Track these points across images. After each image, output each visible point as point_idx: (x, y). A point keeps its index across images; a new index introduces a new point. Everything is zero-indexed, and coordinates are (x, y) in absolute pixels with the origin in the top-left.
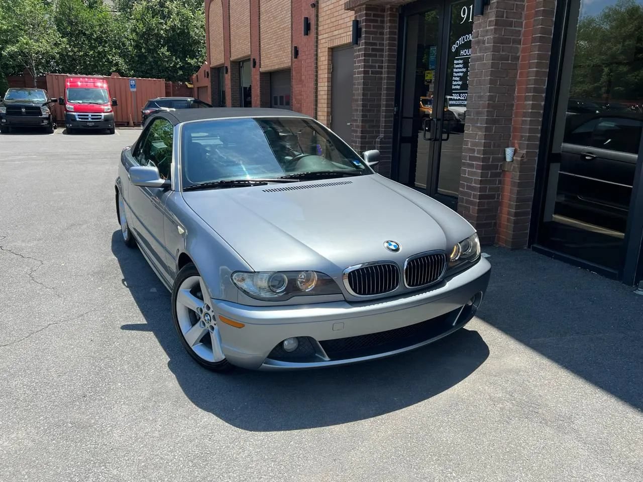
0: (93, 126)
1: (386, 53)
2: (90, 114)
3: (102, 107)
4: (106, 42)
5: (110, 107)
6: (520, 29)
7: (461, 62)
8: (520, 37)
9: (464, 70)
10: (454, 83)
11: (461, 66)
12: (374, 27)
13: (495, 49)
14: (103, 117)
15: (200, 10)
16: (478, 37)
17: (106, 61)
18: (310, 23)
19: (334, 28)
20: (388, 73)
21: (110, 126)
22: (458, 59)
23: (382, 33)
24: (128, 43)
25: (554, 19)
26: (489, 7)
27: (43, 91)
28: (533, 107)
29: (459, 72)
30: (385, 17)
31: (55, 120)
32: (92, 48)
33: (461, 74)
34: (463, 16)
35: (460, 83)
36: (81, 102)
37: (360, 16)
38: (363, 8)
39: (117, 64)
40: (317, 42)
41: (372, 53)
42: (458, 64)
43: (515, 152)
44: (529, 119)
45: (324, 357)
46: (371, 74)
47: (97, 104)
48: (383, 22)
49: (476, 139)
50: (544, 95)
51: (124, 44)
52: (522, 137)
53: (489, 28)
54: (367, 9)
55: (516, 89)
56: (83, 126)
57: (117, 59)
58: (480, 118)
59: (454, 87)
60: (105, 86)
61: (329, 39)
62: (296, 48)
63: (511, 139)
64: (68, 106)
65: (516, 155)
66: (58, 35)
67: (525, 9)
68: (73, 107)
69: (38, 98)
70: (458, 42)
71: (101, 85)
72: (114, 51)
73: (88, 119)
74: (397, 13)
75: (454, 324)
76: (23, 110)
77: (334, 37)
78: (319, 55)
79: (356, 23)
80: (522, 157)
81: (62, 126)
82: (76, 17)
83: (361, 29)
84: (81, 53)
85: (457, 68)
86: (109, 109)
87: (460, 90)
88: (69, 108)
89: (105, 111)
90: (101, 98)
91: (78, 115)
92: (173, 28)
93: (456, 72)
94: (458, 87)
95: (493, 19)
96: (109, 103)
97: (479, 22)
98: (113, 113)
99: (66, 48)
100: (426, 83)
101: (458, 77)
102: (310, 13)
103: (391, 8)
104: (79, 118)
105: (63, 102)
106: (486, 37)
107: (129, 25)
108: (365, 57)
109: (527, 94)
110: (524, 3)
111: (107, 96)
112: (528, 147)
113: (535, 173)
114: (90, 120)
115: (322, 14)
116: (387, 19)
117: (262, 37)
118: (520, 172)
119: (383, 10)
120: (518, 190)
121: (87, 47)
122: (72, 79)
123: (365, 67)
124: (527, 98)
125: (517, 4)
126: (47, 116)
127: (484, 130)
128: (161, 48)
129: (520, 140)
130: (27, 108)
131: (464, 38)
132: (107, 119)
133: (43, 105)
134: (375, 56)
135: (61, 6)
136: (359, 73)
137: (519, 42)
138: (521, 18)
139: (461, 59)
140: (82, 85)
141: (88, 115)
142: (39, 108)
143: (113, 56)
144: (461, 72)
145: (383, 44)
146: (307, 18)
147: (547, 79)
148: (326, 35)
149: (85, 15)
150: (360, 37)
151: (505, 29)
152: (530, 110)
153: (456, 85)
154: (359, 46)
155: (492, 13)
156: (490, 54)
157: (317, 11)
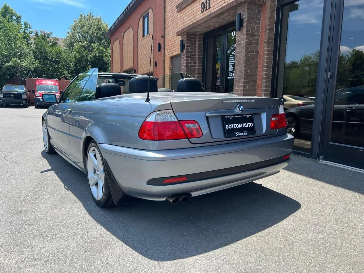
1: (197, 56)
4: (59, 63)
5: (59, 95)
6: (259, 38)
7: (233, 57)
8: (259, 42)
10: (230, 68)
11: (233, 59)
12: (191, 43)
13: (247, 47)
15: (109, 48)
16: (238, 42)
17: (58, 72)
18: (161, 46)
19: (172, 47)
22: (231, 57)
23: (195, 47)
24: (70, 63)
25: (274, 33)
26: (243, 27)
27: (24, 87)
28: (266, 74)
29: (232, 63)
30: (197, 38)
31: (29, 102)
32: (51, 66)
33: (233, 64)
34: (233, 36)
35: (233, 68)
36: (43, 92)
37: (184, 38)
38: (185, 34)
39: (64, 74)
40: (164, 55)
41: (190, 56)
44: (265, 81)
46: (190, 66)
48: (195, 41)
49: (239, 92)
50: (271, 69)
51: (68, 64)
52: (262, 90)
53: (244, 37)
54: (187, 34)
55: (258, 67)
56: (44, 104)
57: (65, 71)
58: (240, 81)
59: (230, 70)
60: (57, 84)
61: (170, 52)
62: (156, 62)
63: (257, 92)
67: (261, 29)
68: (39, 94)
69: (21, 89)
70: (231, 48)
72: (63, 67)
74: (203, 37)
76: (12, 95)
77: (173, 51)
78: (166, 61)
79: (182, 42)
81: (33, 105)
82: (44, 50)
83: (184, 44)
84: (46, 68)
85: (231, 61)
86: (58, 95)
87: (232, 71)
88: (37, 95)
90: (55, 90)
92: (95, 56)
93: (231, 63)
95: (245, 32)
96: (59, 93)
97: (239, 35)
99: (38, 65)
100: (216, 70)
101: (231, 65)
102: (161, 41)
103: (199, 34)
105: (34, 92)
106: (243, 41)
107: (72, 55)
108: (186, 58)
109: (263, 69)
110: (260, 26)
111: (58, 89)
112: (265, 95)
115: (167, 41)
116: (197, 40)
117: (139, 58)
119: (196, 36)
121: (49, 65)
122: (39, 80)
123: (187, 63)
124: (263, 71)
125: (256, 26)
126: (25, 99)
127: (243, 87)
128: (88, 66)
130: (14, 94)
131: (234, 46)
133: (23, 93)
134: (192, 58)
135: (36, 45)
136: (184, 66)
137: (259, 44)
138: (258, 32)
140: (45, 84)
142: (21, 94)
143: (62, 70)
144: (233, 62)
145: (196, 52)
146: (160, 43)
147: (272, 61)
148: (169, 51)
149: (49, 49)
150: (184, 48)
151: (251, 38)
152: (265, 77)
153: (231, 69)
154: (184, 53)
155: (244, 30)
156: (244, 50)
157: (165, 40)
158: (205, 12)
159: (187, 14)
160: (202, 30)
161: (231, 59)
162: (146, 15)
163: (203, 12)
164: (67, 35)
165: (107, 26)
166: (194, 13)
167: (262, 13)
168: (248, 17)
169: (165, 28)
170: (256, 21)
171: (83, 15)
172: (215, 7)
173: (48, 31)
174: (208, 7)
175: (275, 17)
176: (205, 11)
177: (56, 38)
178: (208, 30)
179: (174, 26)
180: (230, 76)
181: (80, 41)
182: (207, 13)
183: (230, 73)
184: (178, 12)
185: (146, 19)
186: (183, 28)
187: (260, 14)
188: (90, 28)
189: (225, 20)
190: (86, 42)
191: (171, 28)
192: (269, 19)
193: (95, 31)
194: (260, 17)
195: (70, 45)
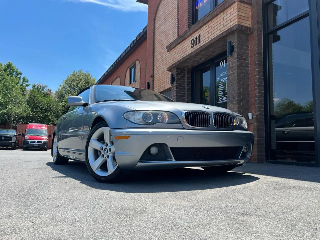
0: (37, 146)
1: (186, 88)
2: (36, 141)
3: (43, 137)
4: (49, 111)
6: (248, 62)
8: (249, 65)
9: (224, 87)
11: (222, 86)
12: (180, 77)
13: (238, 69)
14: (42, 142)
16: (230, 66)
17: (48, 119)
18: (150, 85)
19: (161, 84)
20: (187, 96)
21: (45, 146)
22: (220, 83)
23: (184, 80)
24: (60, 111)
25: (263, 57)
26: (234, 53)
27: (15, 131)
28: (259, 93)
29: (221, 89)
30: (185, 72)
31: (18, 145)
32: (42, 113)
33: (222, 89)
34: (221, 66)
35: (222, 93)
37: (174, 72)
38: (175, 69)
39: (53, 121)
42: (221, 85)
43: (253, 115)
44: (258, 98)
45: (172, 159)
46: (180, 96)
47: (41, 136)
48: (184, 75)
49: (233, 109)
50: (263, 88)
51: (58, 112)
52: (255, 107)
53: (235, 61)
54: (177, 69)
55: (250, 87)
56: (32, 146)
58: (234, 99)
59: (219, 96)
60: (46, 128)
63: (250, 109)
64: (26, 137)
65: (254, 115)
66: (27, 106)
67: (249, 54)
68: (28, 137)
69: (12, 133)
70: (220, 77)
71: (44, 128)
72: (53, 115)
73: (35, 143)
74: (191, 71)
75: (240, 157)
76: (3, 138)
77: (161, 88)
79: (172, 75)
80: (257, 115)
82: (37, 100)
83: (174, 78)
84: (37, 115)
85: (220, 87)
86: (46, 139)
87: (222, 96)
88: (26, 138)
89: (44, 139)
90: (44, 134)
91: (30, 141)
93: (220, 89)
94: (222, 95)
95: (236, 56)
96: (47, 136)
97: (229, 60)
98: (48, 140)
99: (29, 113)
100: (205, 97)
101: (221, 91)
102: (149, 80)
103: (187, 69)
104: (31, 142)
105: (23, 135)
106: (234, 65)
107: (61, 104)
108: (176, 89)
109: (255, 88)
110: (248, 52)
111: (46, 133)
112: (259, 111)
113: (264, 124)
114: (36, 143)
115: (155, 79)
116: (186, 73)
118: (257, 123)
119: (184, 70)
120: (257, 132)
121: (40, 113)
122: (30, 125)
123: (177, 93)
124: (255, 90)
125: (245, 52)
126: (14, 141)
127: (237, 104)
129: (255, 109)
130: (5, 137)
131: (222, 74)
132: (45, 143)
133: (13, 136)
134: (181, 89)
135: (30, 95)
136: (174, 96)
137: (248, 67)
138: (248, 57)
139: (222, 83)
140: (35, 128)
141: (35, 141)
142: (11, 137)
143: (52, 117)
144: (222, 88)
145: (185, 84)
146: (149, 82)
147: (263, 81)
148: (158, 88)
149: (41, 99)
150: (174, 81)
151: (242, 61)
152: (258, 94)
153: (220, 94)
154: (174, 85)
155: (235, 55)
156: (236, 71)
157: (153, 79)
158: (195, 47)
159: (176, 52)
160: (190, 64)
161: (220, 86)
162: (132, 66)
163: (193, 47)
164: (59, 87)
165: (94, 80)
166: (184, 49)
167: (249, 41)
168: (238, 44)
169: (154, 70)
170: (245, 47)
171: (75, 71)
172: (204, 41)
173: (43, 84)
174: (198, 42)
175: (262, 43)
176: (195, 45)
177: (49, 90)
178: (196, 64)
179: (163, 66)
180: (220, 101)
181: (70, 93)
182: (196, 47)
183: (220, 98)
184: (168, 51)
185: (133, 70)
186: (173, 63)
187: (248, 42)
188: (80, 82)
189: (213, 52)
190: (75, 93)
191: (160, 68)
192: (257, 45)
193: (84, 85)
194: (248, 45)
195: (61, 96)
